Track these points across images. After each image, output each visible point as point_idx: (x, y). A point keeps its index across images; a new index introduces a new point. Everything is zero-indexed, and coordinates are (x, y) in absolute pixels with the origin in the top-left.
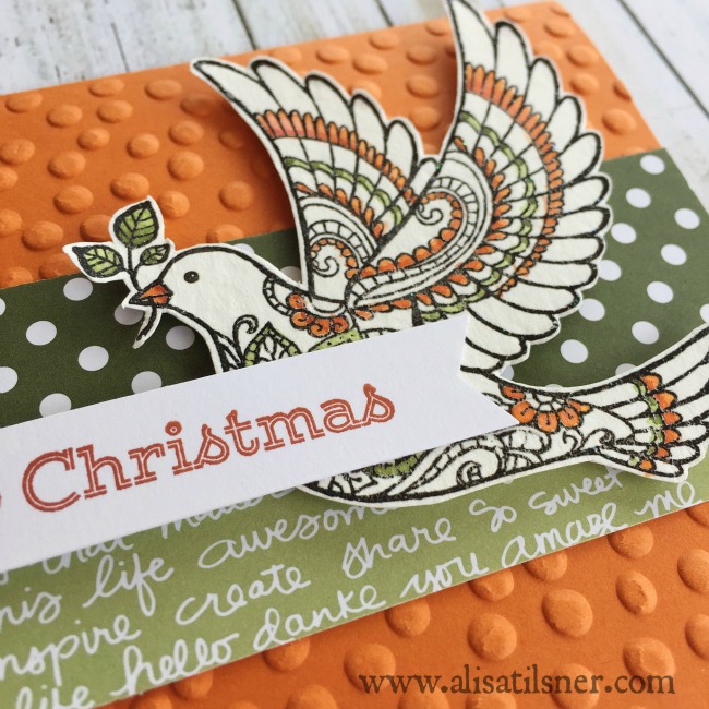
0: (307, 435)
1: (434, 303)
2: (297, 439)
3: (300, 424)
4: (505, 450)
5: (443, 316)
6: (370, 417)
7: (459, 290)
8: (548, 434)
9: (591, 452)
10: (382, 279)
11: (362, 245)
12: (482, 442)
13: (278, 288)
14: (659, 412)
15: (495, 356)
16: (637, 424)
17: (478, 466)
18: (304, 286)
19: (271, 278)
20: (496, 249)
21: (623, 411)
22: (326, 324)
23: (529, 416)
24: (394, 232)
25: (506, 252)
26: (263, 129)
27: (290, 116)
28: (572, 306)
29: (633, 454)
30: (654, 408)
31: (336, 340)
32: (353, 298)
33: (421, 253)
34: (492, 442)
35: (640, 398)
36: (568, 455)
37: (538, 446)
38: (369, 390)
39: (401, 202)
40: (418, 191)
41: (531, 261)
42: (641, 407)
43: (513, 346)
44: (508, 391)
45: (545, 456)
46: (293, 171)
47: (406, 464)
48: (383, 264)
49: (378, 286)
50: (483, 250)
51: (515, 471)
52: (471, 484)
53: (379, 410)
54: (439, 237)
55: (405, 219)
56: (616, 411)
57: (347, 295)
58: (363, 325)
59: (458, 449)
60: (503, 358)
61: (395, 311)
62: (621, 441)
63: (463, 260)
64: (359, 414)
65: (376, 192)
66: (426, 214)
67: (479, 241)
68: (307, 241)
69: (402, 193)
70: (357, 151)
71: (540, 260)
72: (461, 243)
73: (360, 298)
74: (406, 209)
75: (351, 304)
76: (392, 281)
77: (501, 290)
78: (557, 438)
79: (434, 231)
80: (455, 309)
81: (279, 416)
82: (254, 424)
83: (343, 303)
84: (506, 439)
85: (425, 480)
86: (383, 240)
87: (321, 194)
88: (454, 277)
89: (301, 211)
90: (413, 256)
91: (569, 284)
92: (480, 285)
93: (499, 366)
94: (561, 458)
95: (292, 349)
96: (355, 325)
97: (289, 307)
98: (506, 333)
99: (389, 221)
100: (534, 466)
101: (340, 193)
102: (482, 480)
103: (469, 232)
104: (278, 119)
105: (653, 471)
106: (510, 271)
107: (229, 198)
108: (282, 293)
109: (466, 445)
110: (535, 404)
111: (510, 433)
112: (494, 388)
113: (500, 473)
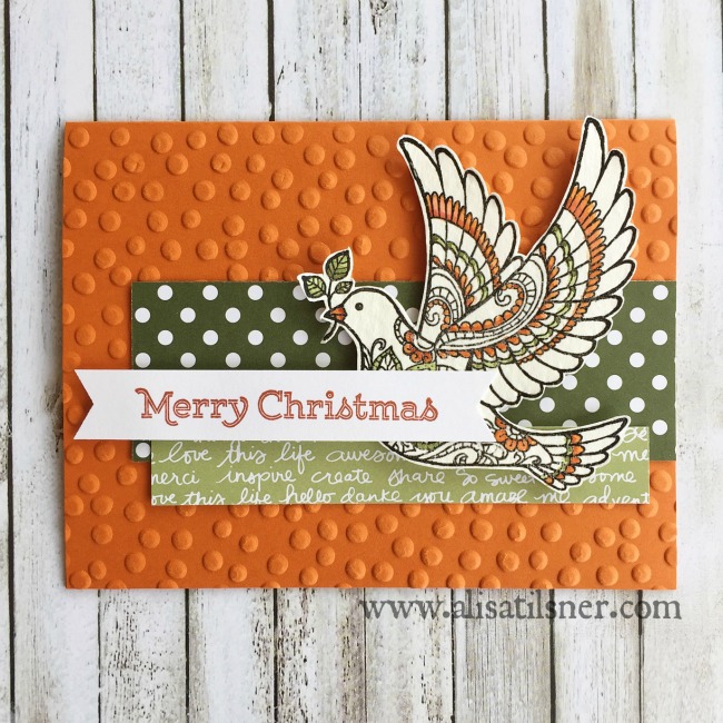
0: (391, 418)
1: (482, 359)
2: (386, 418)
3: (390, 410)
4: (483, 453)
5: (484, 368)
6: (424, 417)
7: (499, 354)
8: (508, 451)
9: (525, 466)
10: (460, 335)
11: (457, 309)
12: (474, 446)
13: (403, 325)
14: (571, 456)
15: (501, 399)
16: (556, 459)
17: (466, 457)
18: (416, 328)
19: (401, 318)
20: (532, 333)
21: (551, 450)
22: (421, 355)
23: (503, 439)
24: (478, 305)
25: (536, 337)
26: (427, 208)
27: (446, 201)
28: (556, 383)
29: (545, 473)
30: (569, 453)
31: (422, 367)
32: (440, 343)
33: (488, 323)
34: (478, 447)
35: (565, 446)
36: (513, 465)
37: (500, 456)
38: (429, 401)
39: (490, 286)
40: (502, 281)
41: (548, 346)
42: (564, 450)
43: (513, 396)
44: (499, 421)
45: (501, 462)
46: (435, 246)
47: (432, 445)
48: (464, 325)
49: (457, 339)
50: (523, 332)
51: (483, 465)
52: (460, 465)
53: (430, 414)
54: (502, 316)
55: (488, 298)
56: (549, 449)
57: (437, 340)
58: (440, 361)
59: (461, 445)
60: (504, 402)
61: (460, 358)
62: (543, 465)
63: (509, 335)
64: (419, 413)
65: (478, 274)
66: (501, 298)
67: (523, 325)
68: (428, 298)
69: (493, 279)
70: (477, 241)
71: (553, 348)
72: (513, 324)
73: (444, 344)
74: (491, 291)
75: (437, 347)
76: (465, 338)
77: (522, 361)
78: (511, 454)
79: (500, 310)
80: (492, 365)
81: (381, 403)
82: (368, 404)
83: (434, 345)
84: (486, 448)
85: (438, 456)
86: (470, 309)
87: (445, 268)
88: (499, 345)
89: (431, 276)
90: (483, 325)
91: (561, 368)
92: (512, 354)
93: (501, 406)
94: (508, 465)
95: (398, 366)
96: (436, 360)
97: (405, 339)
98: (513, 388)
99: (478, 296)
100: (493, 465)
101: (457, 270)
102: (465, 465)
103: (520, 318)
104: (439, 202)
105: (551, 484)
106: (533, 350)
107: (395, 250)
108: (404, 329)
109: (465, 445)
110: (509, 433)
111: (489, 445)
112: (492, 417)
113: (476, 464)
